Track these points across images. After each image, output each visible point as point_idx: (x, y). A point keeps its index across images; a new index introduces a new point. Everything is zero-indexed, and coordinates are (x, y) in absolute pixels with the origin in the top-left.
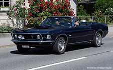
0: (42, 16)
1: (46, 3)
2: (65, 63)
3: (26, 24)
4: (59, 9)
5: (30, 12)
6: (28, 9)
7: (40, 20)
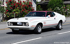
0: (15, 12)
1: (17, 3)
2: (29, 41)
3: (5, 17)
4: (25, 8)
5: (7, 9)
6: (6, 7)
7: (13, 14)
